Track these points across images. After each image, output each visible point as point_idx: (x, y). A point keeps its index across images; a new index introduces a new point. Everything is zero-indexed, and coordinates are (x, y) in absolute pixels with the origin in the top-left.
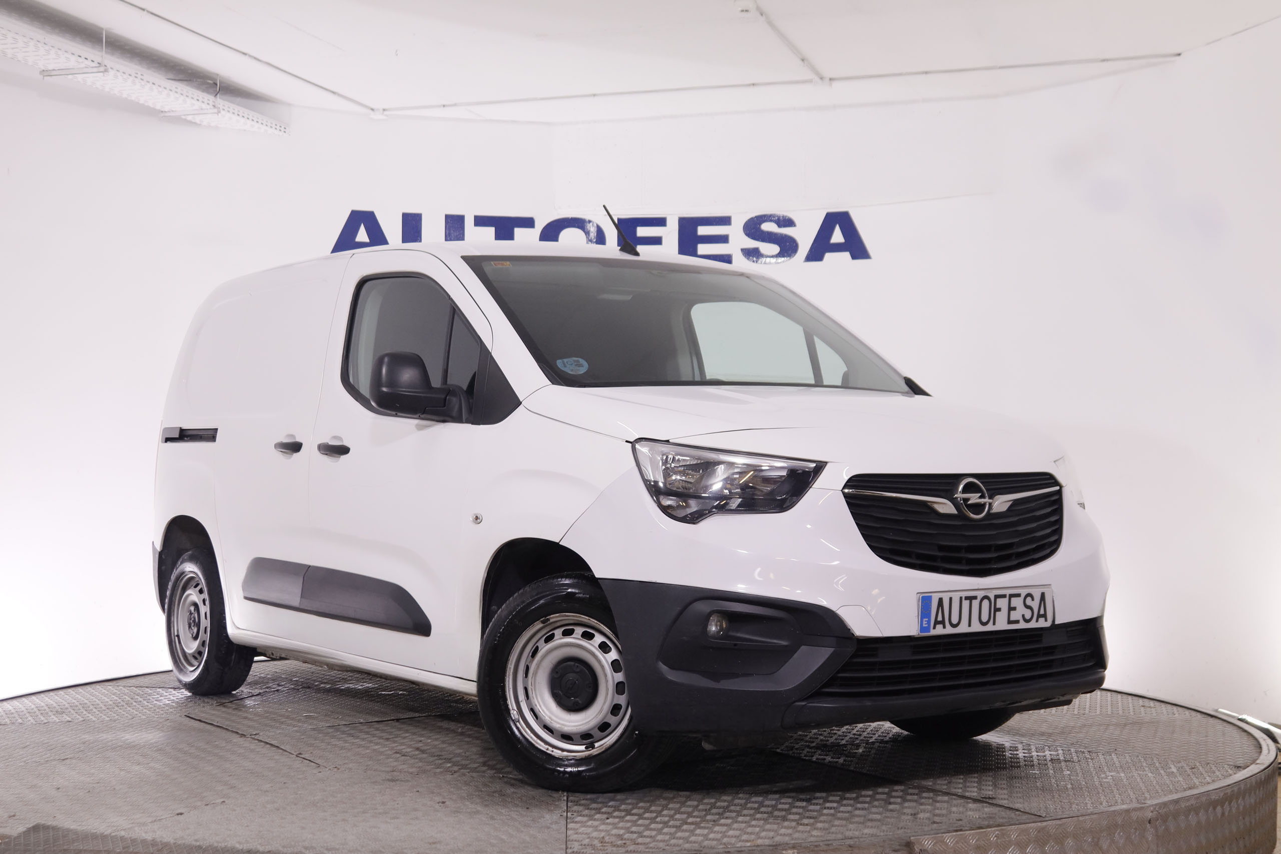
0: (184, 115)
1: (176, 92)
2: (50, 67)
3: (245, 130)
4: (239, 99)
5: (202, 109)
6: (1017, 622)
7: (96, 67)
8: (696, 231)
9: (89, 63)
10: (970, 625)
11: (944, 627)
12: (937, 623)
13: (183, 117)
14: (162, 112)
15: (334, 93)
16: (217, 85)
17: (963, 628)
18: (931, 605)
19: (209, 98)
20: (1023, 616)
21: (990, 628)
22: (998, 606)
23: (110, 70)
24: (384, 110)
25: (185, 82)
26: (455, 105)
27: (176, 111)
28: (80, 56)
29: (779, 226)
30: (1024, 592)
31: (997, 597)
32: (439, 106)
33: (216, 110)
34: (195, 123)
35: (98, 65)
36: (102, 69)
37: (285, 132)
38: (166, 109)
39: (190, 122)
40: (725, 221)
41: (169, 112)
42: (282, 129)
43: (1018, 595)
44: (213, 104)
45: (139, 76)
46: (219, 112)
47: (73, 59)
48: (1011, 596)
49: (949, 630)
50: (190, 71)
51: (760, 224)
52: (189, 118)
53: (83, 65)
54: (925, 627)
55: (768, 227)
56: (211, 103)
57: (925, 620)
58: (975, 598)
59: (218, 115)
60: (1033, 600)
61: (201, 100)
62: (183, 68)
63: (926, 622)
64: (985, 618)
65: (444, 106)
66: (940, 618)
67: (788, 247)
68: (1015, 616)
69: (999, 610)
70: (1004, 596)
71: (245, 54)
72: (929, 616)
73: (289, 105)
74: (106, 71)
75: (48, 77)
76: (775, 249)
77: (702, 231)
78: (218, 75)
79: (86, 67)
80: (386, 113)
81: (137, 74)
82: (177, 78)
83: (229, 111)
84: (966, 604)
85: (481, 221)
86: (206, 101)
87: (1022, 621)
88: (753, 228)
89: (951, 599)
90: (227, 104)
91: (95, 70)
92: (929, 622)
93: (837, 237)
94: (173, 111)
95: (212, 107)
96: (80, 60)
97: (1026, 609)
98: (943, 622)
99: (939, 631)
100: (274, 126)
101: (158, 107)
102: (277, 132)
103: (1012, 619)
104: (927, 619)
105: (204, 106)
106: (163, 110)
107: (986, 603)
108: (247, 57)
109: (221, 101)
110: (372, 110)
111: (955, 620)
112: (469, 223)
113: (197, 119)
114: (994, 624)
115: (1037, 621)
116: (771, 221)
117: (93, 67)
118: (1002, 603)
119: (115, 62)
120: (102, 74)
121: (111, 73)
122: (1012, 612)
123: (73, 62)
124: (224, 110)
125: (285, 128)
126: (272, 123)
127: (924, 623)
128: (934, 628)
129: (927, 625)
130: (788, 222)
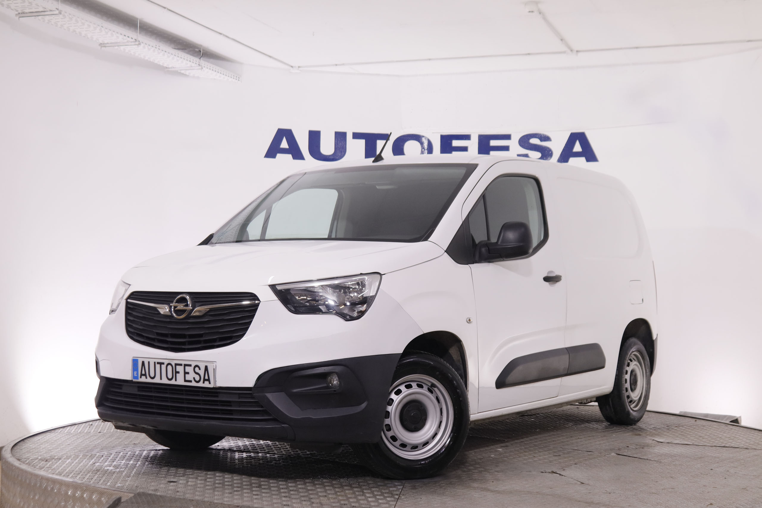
0: (180, 70)
1: (178, 57)
2: (106, 42)
3: (215, 79)
4: (211, 60)
5: (191, 67)
6: (191, 381)
7: (133, 42)
8: (489, 143)
9: (130, 39)
10: (161, 379)
11: (146, 378)
12: (142, 375)
13: (179, 71)
14: (167, 68)
15: (270, 57)
16: (201, 52)
17: (157, 380)
18: (138, 364)
19: (196, 60)
20: (194, 378)
21: (173, 382)
22: (177, 370)
23: (142, 44)
24: (299, 67)
25: (181, 50)
26: (343, 64)
27: (175, 68)
28: (125, 36)
29: (541, 141)
30: (194, 364)
31: (176, 365)
32: (333, 65)
33: (200, 67)
34: (186, 75)
35: (134, 41)
36: (137, 43)
37: (239, 80)
38: (170, 66)
39: (183, 74)
40: (507, 137)
41: (171, 68)
42: (237, 78)
43: (190, 365)
44: (199, 63)
45: (158, 47)
46: (202, 68)
47: (121, 37)
48: (185, 365)
49: (149, 380)
50: (185, 44)
51: (529, 139)
52: (182, 72)
53: (125, 41)
54: (135, 376)
55: (534, 141)
56: (198, 63)
57: (135, 372)
58: (163, 363)
59: (201, 70)
60: (200, 369)
61: (192, 61)
62: (181, 41)
63: (136, 374)
64: (170, 376)
65: (336, 65)
66: (143, 373)
67: (546, 154)
68: (188, 377)
69: (178, 372)
70: (181, 365)
71: (221, 34)
72: (137, 370)
73: (241, 64)
74: (139, 44)
75: (104, 48)
76: (539, 155)
77: (493, 143)
78: (201, 46)
79: (127, 42)
80: (300, 69)
81: (156, 45)
82: (176, 48)
83: (207, 68)
84: (158, 366)
85: (356, 136)
86: (195, 62)
87: (193, 381)
88: (524, 142)
89: (149, 362)
90: (206, 63)
91: (133, 43)
92: (137, 374)
93: (577, 148)
94: (174, 68)
95: (198, 65)
96: (125, 38)
97: (196, 375)
98: (145, 375)
99: (143, 379)
100: (233, 77)
101: (165, 65)
102: (234, 80)
103: (187, 379)
104: (136, 372)
105: (193, 65)
106: (168, 67)
107: (169, 367)
108: (222, 35)
109: (203, 62)
110: (292, 67)
111: (152, 375)
112: (349, 137)
113: (187, 73)
114: (176, 380)
115: (204, 383)
116: (536, 137)
117: (131, 42)
118: (180, 369)
119: (143, 38)
120: (137, 46)
121: (142, 45)
122: (187, 375)
123: (121, 39)
124: (204, 67)
125: (239, 78)
126: (231, 75)
127: (135, 374)
128: (141, 377)
129: (136, 375)
130: (546, 138)
